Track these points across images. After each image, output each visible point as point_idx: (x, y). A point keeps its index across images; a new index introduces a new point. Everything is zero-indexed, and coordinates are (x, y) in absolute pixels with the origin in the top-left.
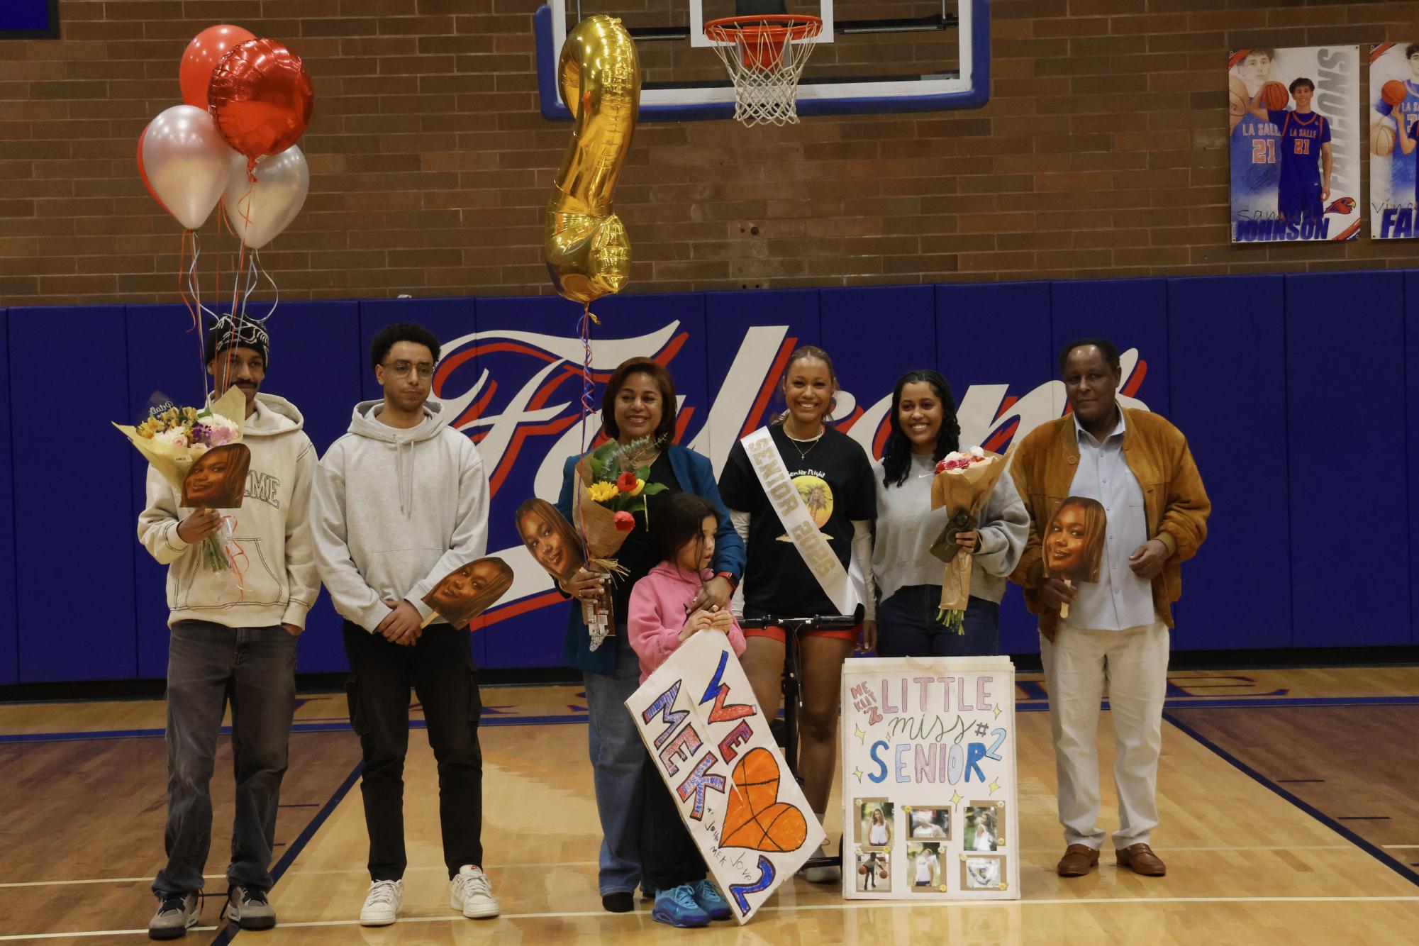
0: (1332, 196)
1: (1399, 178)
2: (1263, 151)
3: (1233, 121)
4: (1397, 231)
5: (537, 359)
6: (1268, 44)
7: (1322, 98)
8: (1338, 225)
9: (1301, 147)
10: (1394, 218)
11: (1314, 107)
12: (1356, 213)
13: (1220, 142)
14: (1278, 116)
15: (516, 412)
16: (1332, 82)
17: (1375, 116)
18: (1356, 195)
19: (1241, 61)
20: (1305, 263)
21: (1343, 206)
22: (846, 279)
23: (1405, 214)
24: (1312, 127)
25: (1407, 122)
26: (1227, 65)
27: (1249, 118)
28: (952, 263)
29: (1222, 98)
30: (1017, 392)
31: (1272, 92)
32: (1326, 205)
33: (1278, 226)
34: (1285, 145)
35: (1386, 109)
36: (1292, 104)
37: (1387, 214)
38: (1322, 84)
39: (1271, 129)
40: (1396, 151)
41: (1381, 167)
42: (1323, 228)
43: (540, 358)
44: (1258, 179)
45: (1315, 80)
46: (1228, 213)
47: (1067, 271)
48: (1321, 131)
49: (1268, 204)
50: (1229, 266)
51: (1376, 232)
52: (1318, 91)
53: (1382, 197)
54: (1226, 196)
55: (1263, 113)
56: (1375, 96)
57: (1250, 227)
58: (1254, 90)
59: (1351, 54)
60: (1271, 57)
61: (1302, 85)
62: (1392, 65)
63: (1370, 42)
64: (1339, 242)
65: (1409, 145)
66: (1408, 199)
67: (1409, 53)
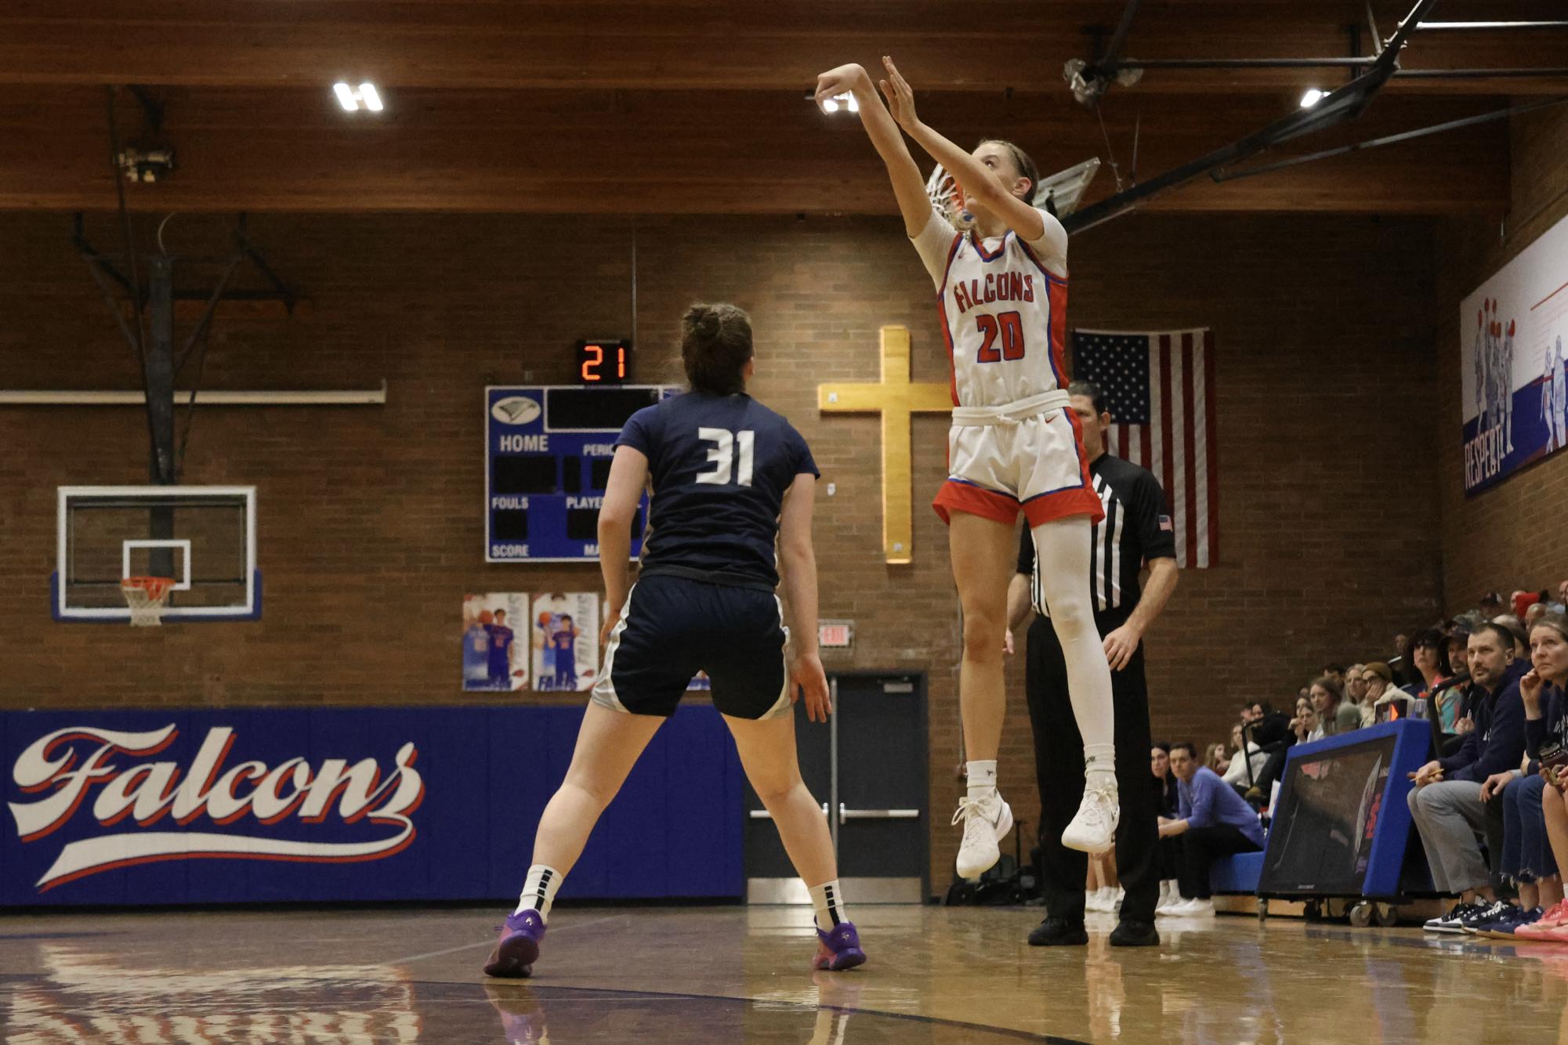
0: (513, 669)
1: (547, 660)
2: (480, 644)
3: (466, 628)
4: (547, 686)
5: (98, 743)
6: (483, 591)
7: (510, 619)
8: (517, 683)
9: (499, 643)
10: (545, 680)
11: (506, 623)
12: (525, 678)
13: (459, 640)
14: (488, 627)
15: (87, 770)
16: (515, 611)
17: (536, 629)
18: (525, 668)
19: (470, 599)
20: (502, 701)
21: (519, 673)
22: (265, 704)
23: (550, 678)
24: (504, 633)
25: (551, 632)
26: (462, 601)
27: (473, 628)
28: (320, 697)
29: (458, 617)
30: (350, 764)
31: (484, 617)
32: (511, 672)
33: (486, 683)
34: (491, 642)
35: (541, 625)
36: (495, 621)
37: (541, 678)
38: (511, 612)
39: (483, 634)
40: (546, 647)
41: (538, 655)
42: (509, 684)
43: (99, 743)
44: (477, 659)
45: (506, 609)
46: (461, 676)
47: (378, 702)
48: (509, 636)
49: (482, 671)
50: (462, 702)
51: (535, 686)
52: (508, 616)
53: (538, 670)
54: (460, 666)
55: (480, 625)
56: (536, 618)
58: (476, 613)
59: (524, 598)
60: (485, 597)
61: (500, 612)
62: (544, 604)
63: (533, 592)
64: (518, 692)
65: (552, 644)
66: (552, 671)
67: (553, 598)
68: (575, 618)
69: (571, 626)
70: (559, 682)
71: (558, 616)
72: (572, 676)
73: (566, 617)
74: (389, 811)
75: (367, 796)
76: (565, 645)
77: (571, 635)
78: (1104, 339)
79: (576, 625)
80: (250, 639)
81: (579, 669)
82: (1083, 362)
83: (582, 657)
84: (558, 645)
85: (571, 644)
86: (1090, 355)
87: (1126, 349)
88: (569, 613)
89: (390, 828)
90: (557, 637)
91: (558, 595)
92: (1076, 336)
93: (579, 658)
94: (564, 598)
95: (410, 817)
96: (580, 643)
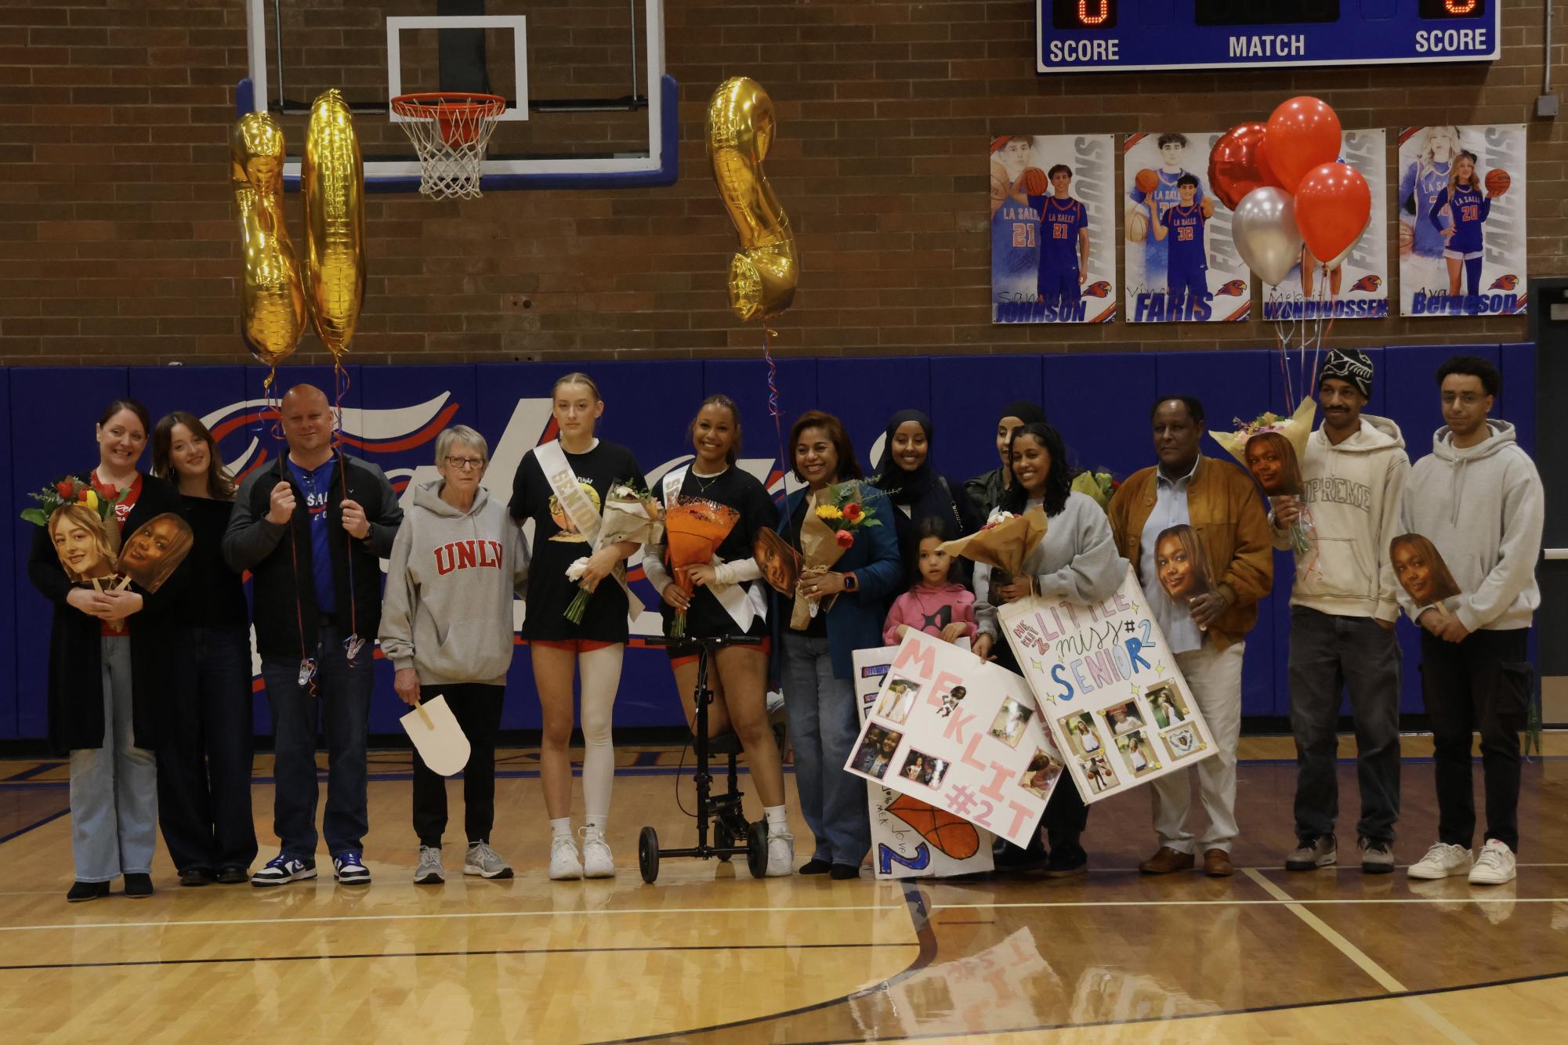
0: (1089, 280)
1: (1151, 263)
2: (1023, 235)
3: (995, 204)
6: (1027, 131)
7: (1079, 184)
8: (1095, 308)
9: (1060, 231)
10: (1147, 302)
11: (1072, 193)
12: (1111, 298)
13: (982, 225)
14: (1038, 201)
16: (1088, 169)
17: (1130, 203)
18: (1111, 279)
19: (1002, 147)
20: (1064, 345)
21: (1099, 290)
22: (617, 353)
23: (1158, 298)
24: (1069, 212)
25: (1159, 210)
26: (989, 150)
27: (1010, 202)
28: (721, 338)
31: (1031, 178)
32: (1084, 288)
33: (1037, 308)
34: (1045, 230)
35: (1140, 197)
36: (1051, 190)
37: (1141, 298)
39: (1030, 214)
40: (1149, 237)
41: (1135, 252)
42: (1081, 311)
44: (1018, 263)
45: (1073, 167)
47: (832, 348)
48: (1078, 216)
49: (1028, 286)
50: (989, 347)
51: (1130, 315)
52: (1075, 178)
53: (1136, 282)
54: (987, 277)
55: (1023, 198)
56: (1130, 184)
58: (1015, 175)
59: (1107, 141)
60: (1031, 143)
61: (1060, 171)
62: (1145, 155)
63: (1125, 134)
64: (1095, 324)
65: (1162, 232)
66: (1161, 284)
67: (1162, 143)
68: (1205, 179)
69: (1197, 197)
70: (1175, 306)
71: (1173, 177)
72: (1201, 292)
73: (1188, 180)
76: (1186, 234)
77: (1197, 215)
79: (1208, 194)
80: (584, 227)
81: (1214, 280)
83: (1220, 258)
84: (1173, 234)
85: (1199, 231)
88: (1193, 172)
90: (1170, 218)
91: (1171, 137)
93: (1213, 258)
94: (1183, 143)
96: (1214, 229)
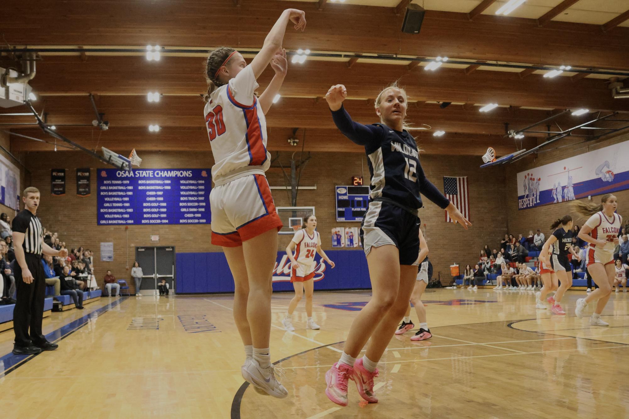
0: (341, 243)
1: (348, 241)
2: (335, 238)
3: (332, 234)
4: (348, 247)
6: (335, 227)
8: (342, 246)
9: (339, 238)
11: (340, 234)
12: (344, 244)
13: (331, 237)
14: (337, 234)
17: (346, 235)
18: (344, 242)
19: (333, 229)
21: (343, 244)
23: (349, 245)
26: (331, 229)
27: (334, 234)
29: (331, 232)
33: (337, 246)
34: (337, 237)
35: (347, 234)
39: (336, 236)
40: (348, 238)
41: (346, 240)
44: (335, 241)
46: (332, 244)
48: (341, 236)
49: (336, 243)
50: (332, 250)
51: (346, 246)
53: (346, 243)
54: (331, 242)
56: (346, 233)
57: (334, 246)
58: (334, 232)
59: (343, 228)
61: (339, 231)
62: (347, 230)
63: (345, 227)
64: (343, 247)
65: (349, 238)
66: (349, 243)
68: (353, 232)
70: (350, 245)
72: (353, 244)
73: (351, 232)
74: (319, 272)
75: (315, 268)
76: (351, 238)
77: (353, 236)
78: (449, 178)
79: (354, 234)
81: (354, 243)
82: (445, 182)
84: (350, 238)
86: (447, 181)
87: (453, 180)
89: (319, 275)
90: (350, 236)
91: (350, 228)
92: (444, 178)
93: (354, 241)
95: (324, 273)
